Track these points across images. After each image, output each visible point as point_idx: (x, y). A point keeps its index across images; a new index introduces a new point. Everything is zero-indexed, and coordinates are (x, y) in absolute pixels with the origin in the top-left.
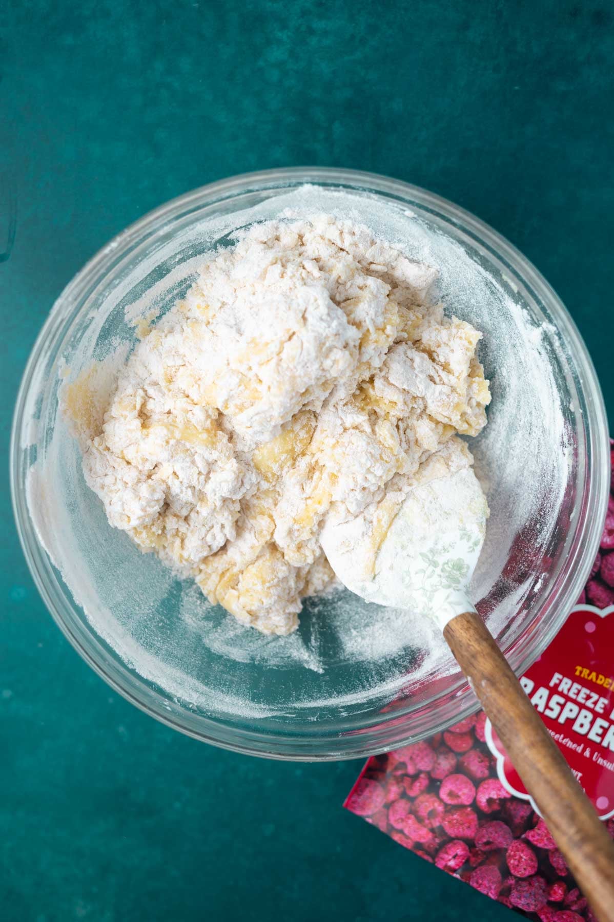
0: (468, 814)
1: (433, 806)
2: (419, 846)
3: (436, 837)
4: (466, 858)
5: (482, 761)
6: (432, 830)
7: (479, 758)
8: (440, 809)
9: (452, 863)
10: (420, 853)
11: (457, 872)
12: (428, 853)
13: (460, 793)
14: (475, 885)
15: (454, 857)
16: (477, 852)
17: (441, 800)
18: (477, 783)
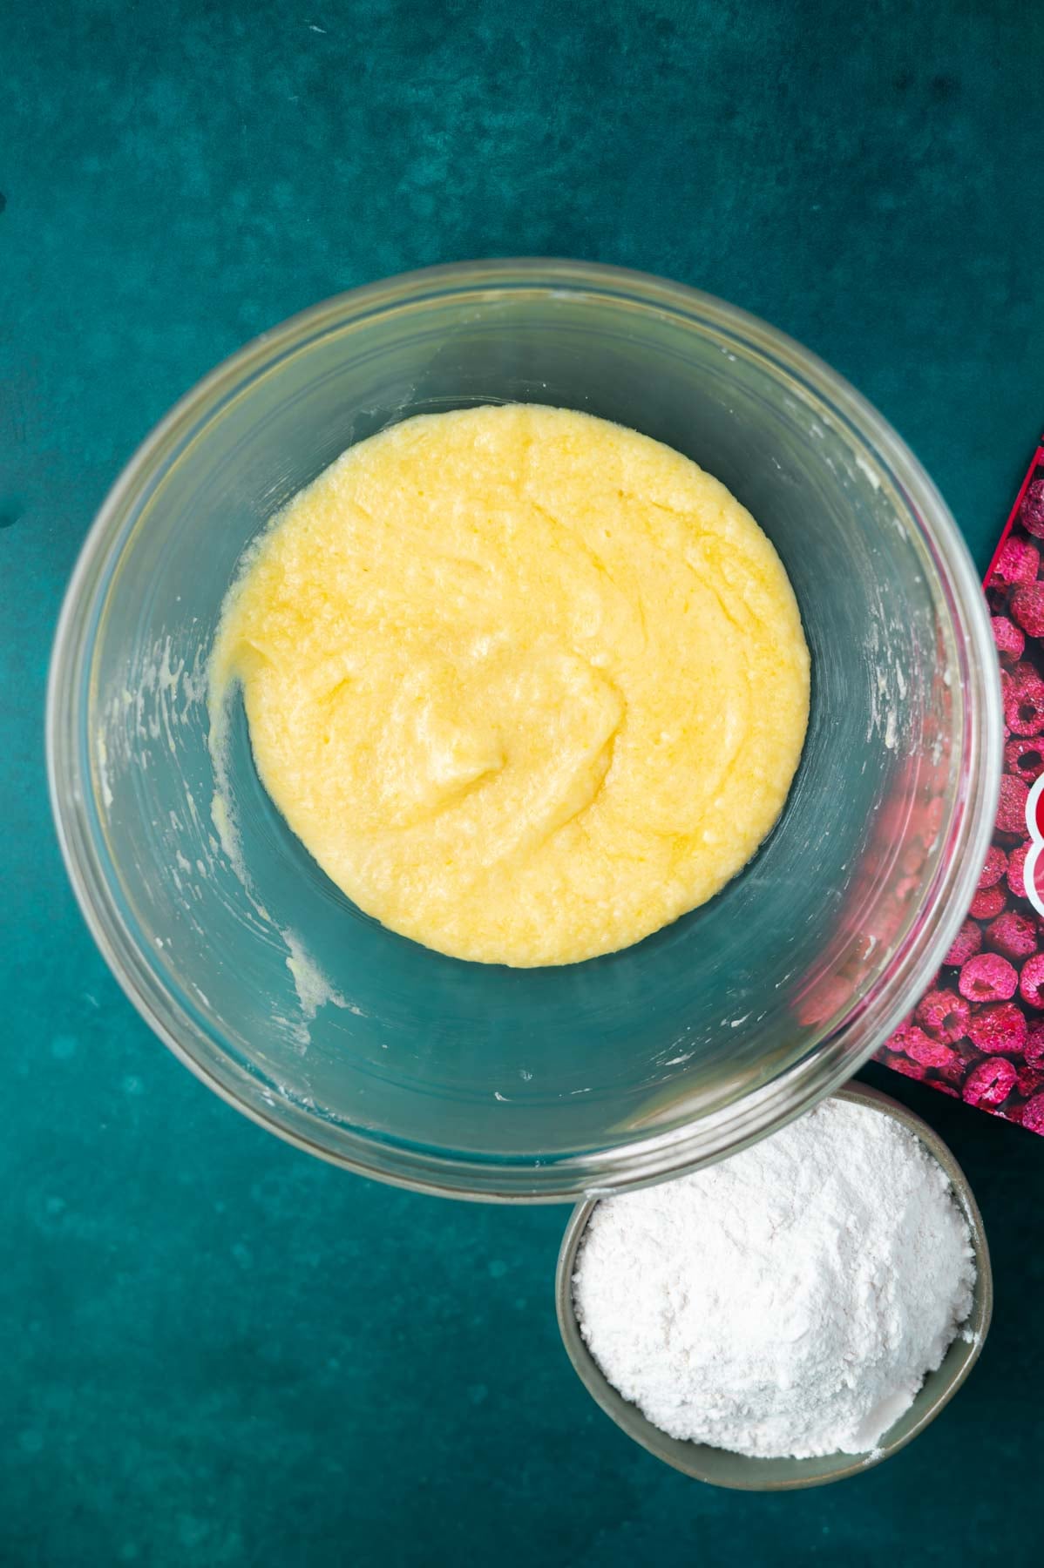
0: (1008, 1014)
1: (951, 1008)
2: (933, 1073)
3: (960, 1056)
4: (1012, 1085)
5: (1024, 929)
6: (952, 1046)
7: (1019, 923)
8: (963, 1011)
9: (990, 1095)
10: (937, 1084)
11: (1002, 1106)
12: (949, 1084)
13: (992, 984)
14: (1031, 1125)
15: (993, 1085)
16: (1030, 1071)
17: (963, 998)
18: (1019, 963)
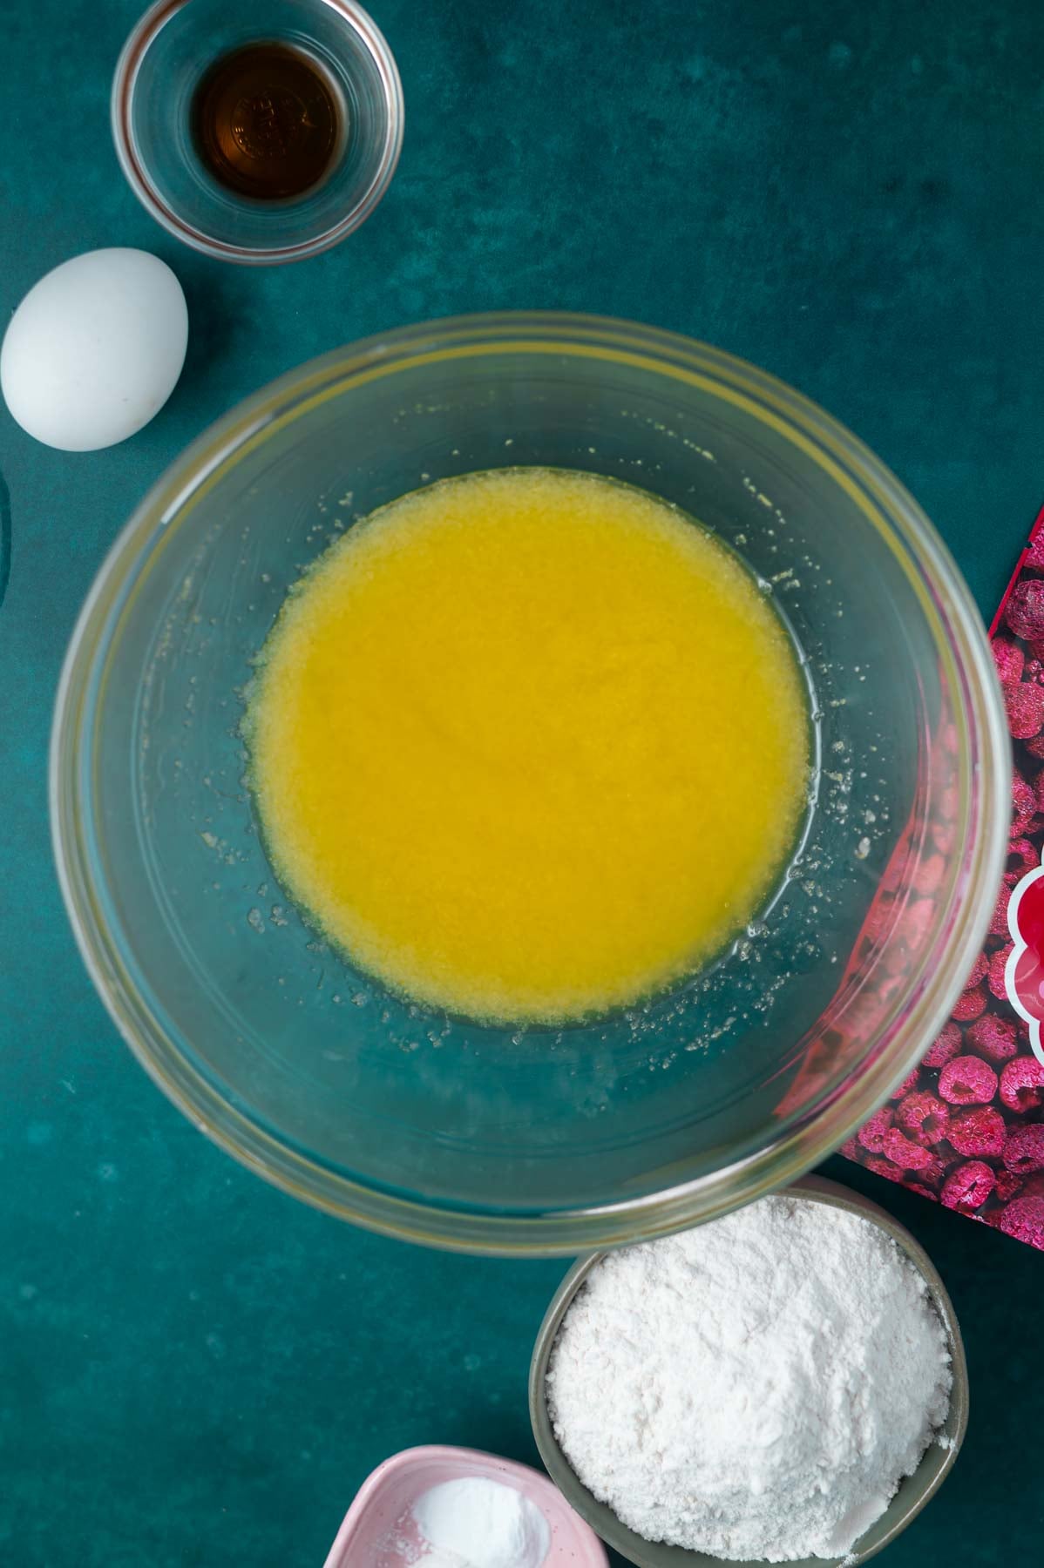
0: (988, 1118)
1: (930, 1110)
2: (912, 1175)
3: (939, 1159)
4: (990, 1189)
5: (1004, 1032)
6: (931, 1148)
7: (999, 1026)
8: (942, 1113)
9: (968, 1198)
10: (915, 1187)
11: (979, 1211)
12: (928, 1187)
13: (972, 1087)
14: (1009, 1230)
15: (971, 1189)
16: (1009, 1175)
17: (943, 1100)
18: (999, 1066)
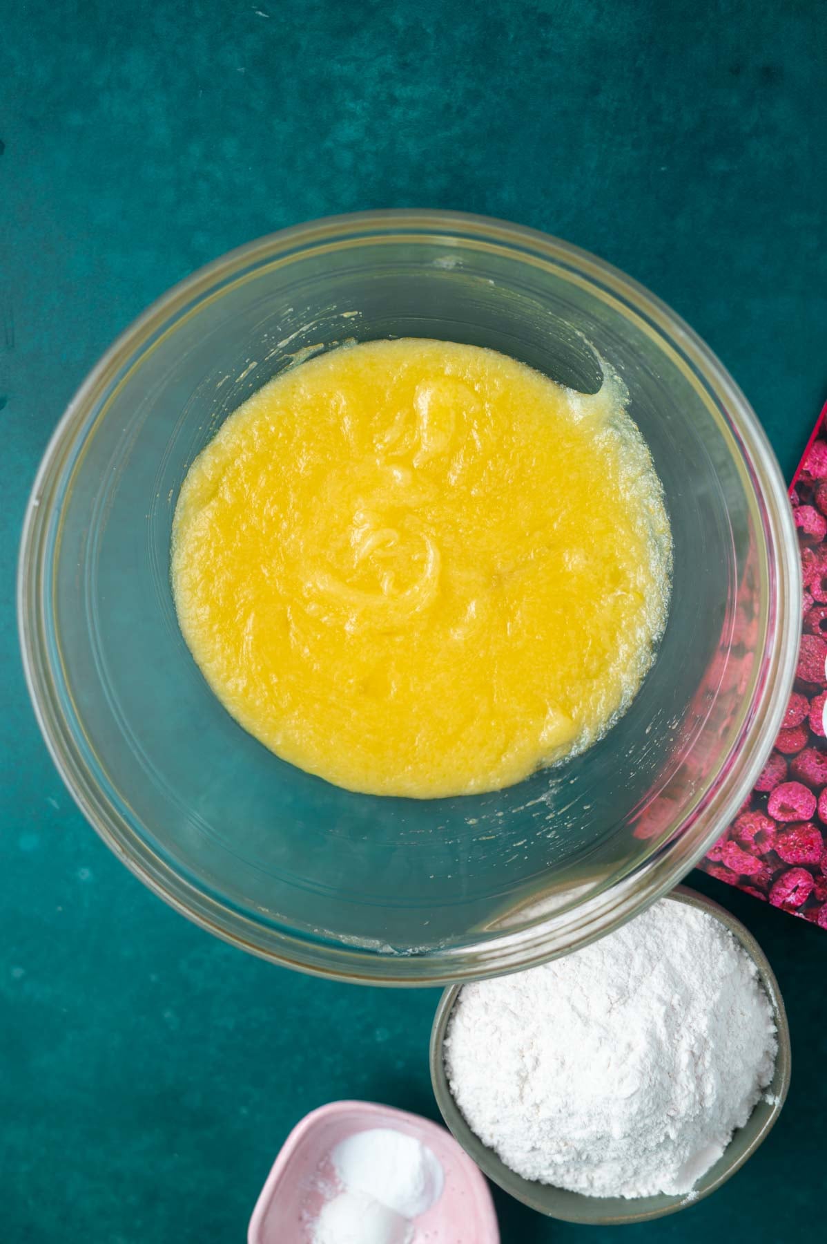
0: (808, 832)
1: (761, 827)
2: (745, 879)
3: (768, 866)
4: (810, 891)
5: (822, 762)
6: (762, 858)
7: (818, 757)
8: (771, 829)
9: (792, 899)
10: (748, 889)
11: (801, 909)
12: (758, 889)
13: (795, 807)
14: (824, 925)
15: (794, 891)
16: (824, 880)
17: (771, 818)
18: (817, 791)
